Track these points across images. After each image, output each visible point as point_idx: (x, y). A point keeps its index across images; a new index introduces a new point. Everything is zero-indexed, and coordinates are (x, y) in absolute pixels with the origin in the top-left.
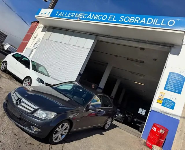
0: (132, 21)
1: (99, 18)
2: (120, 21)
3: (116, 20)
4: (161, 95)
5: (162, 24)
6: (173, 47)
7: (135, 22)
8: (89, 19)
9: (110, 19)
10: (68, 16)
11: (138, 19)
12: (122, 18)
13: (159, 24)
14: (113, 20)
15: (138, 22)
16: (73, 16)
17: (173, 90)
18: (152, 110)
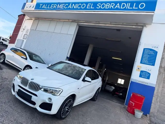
0: (107, 7)
1: (79, 7)
2: (97, 8)
3: (94, 8)
4: (138, 68)
5: (134, 8)
6: (145, 26)
7: (110, 8)
8: (70, 9)
9: (88, 7)
10: (51, 8)
11: (113, 5)
12: (99, 5)
13: (132, 8)
14: (91, 8)
15: (113, 8)
16: (55, 7)
17: (148, 63)
18: (131, 82)
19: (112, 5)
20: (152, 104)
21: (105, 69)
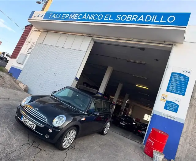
0: (129, 19)
1: (94, 18)
2: (116, 20)
3: (112, 20)
4: (163, 98)
5: (161, 21)
6: (175, 45)
7: (132, 20)
8: (84, 20)
9: (106, 18)
10: (62, 18)
12: (119, 16)
13: (158, 21)
14: (109, 19)
15: (135, 20)
16: (67, 17)
17: (176, 92)
18: (154, 114)
19: (135, 17)
20: (179, 146)
21: (128, 100)
